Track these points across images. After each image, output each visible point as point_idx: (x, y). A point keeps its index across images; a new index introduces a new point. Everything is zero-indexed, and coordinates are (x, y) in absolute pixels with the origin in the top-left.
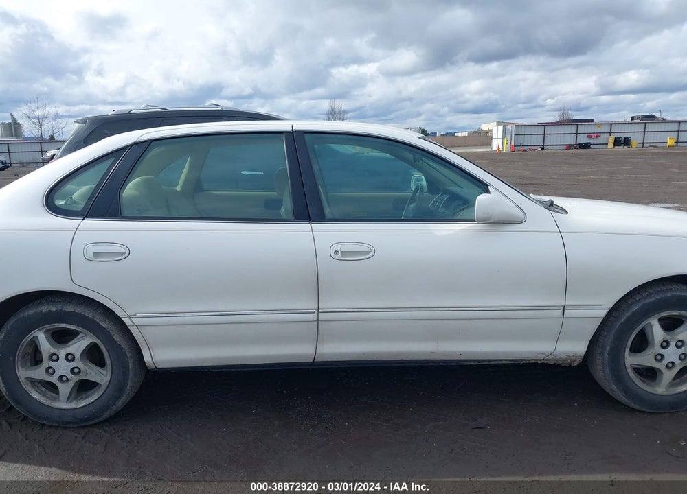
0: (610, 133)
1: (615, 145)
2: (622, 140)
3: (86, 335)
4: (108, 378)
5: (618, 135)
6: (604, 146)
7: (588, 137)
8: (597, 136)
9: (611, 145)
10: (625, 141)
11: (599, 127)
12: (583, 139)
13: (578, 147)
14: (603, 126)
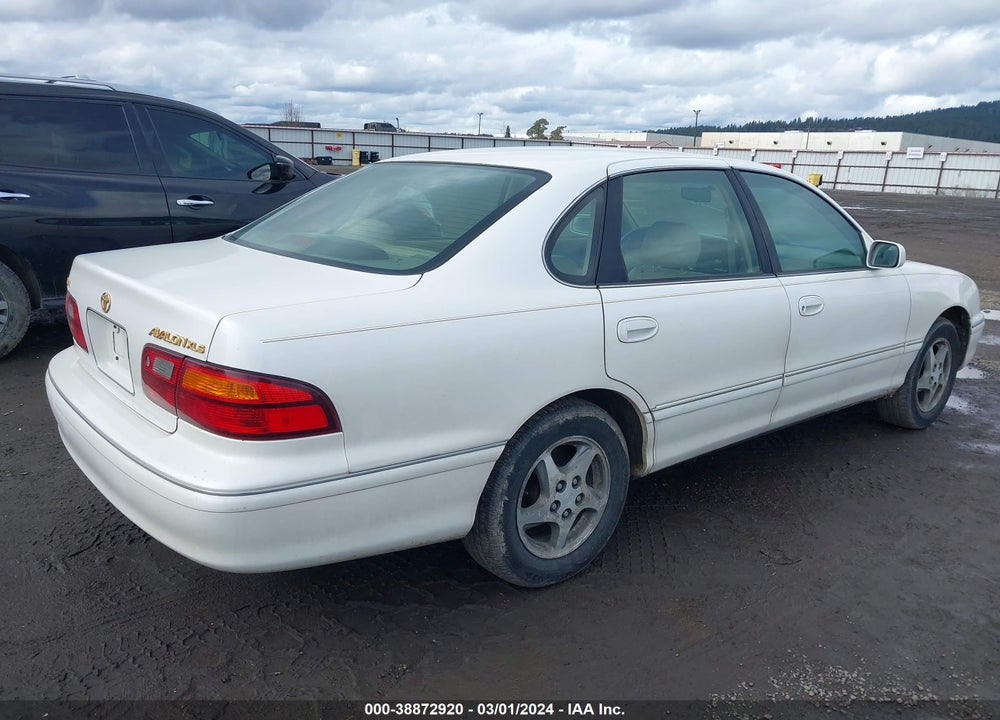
0: (354, 145)
1: (360, 162)
2: (369, 155)
3: (590, 447)
4: (605, 500)
5: (364, 149)
6: (348, 163)
7: (328, 148)
8: (339, 149)
9: (356, 162)
10: (372, 157)
11: (339, 136)
12: (321, 152)
13: (316, 162)
14: (344, 134)
